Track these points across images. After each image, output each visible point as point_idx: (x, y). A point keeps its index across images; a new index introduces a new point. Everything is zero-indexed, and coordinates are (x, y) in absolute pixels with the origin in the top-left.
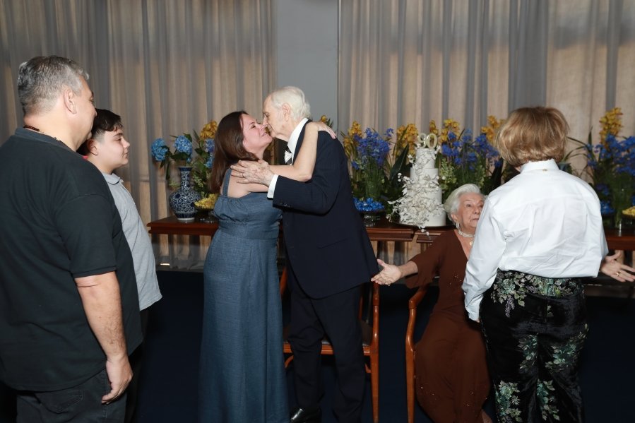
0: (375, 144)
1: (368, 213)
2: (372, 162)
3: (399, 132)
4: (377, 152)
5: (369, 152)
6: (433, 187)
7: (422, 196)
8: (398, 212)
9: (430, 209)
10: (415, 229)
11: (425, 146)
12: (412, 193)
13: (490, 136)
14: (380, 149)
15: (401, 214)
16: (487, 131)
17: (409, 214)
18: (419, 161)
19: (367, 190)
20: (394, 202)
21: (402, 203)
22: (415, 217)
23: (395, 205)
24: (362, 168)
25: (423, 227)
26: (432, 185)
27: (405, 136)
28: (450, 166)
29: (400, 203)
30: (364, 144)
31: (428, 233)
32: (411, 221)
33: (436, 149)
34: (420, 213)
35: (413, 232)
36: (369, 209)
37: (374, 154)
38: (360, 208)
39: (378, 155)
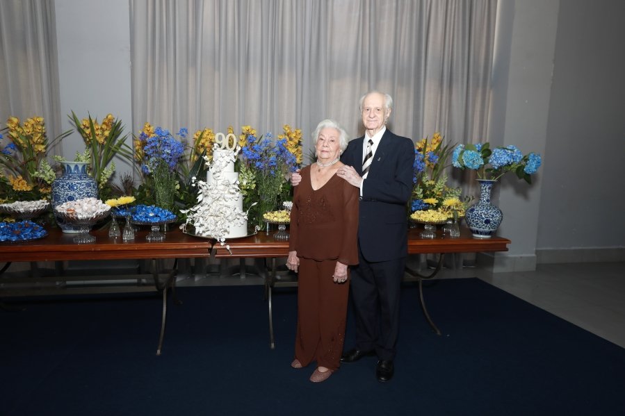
0: (166, 144)
1: (155, 224)
2: (161, 165)
3: (196, 137)
4: (168, 153)
5: (159, 153)
6: (233, 194)
7: (221, 203)
8: (193, 221)
9: (230, 218)
10: (214, 241)
11: (223, 147)
12: (208, 200)
13: (286, 145)
14: (172, 150)
15: (196, 224)
17: (206, 225)
18: (217, 163)
19: (157, 196)
20: (187, 211)
21: (198, 211)
22: (212, 228)
23: (189, 213)
24: (150, 171)
25: (223, 240)
26: (233, 191)
27: (202, 141)
28: (249, 172)
29: (196, 212)
30: (153, 144)
31: (228, 247)
32: (208, 233)
33: (235, 150)
34: (219, 223)
35: (211, 246)
36: (157, 220)
37: (165, 155)
38: (144, 219)
39: (169, 157)
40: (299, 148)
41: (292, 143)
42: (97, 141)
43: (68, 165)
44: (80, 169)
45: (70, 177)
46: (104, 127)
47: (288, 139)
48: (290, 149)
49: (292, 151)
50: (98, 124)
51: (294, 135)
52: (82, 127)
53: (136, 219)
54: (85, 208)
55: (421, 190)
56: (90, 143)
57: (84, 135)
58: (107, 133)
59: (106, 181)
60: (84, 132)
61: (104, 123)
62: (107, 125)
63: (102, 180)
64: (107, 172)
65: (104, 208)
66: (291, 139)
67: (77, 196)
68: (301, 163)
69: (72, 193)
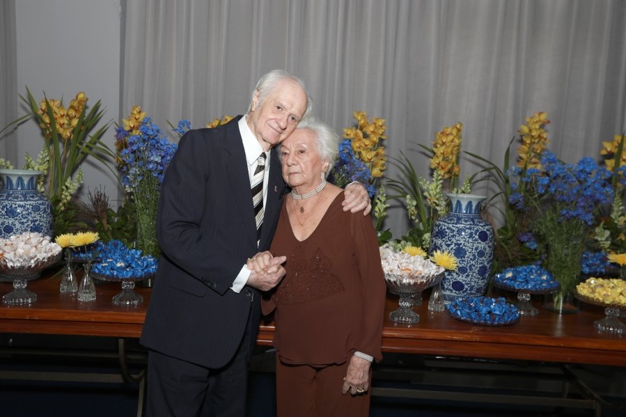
4: (156, 162)
5: (144, 161)
13: (358, 145)
14: (163, 158)
16: (352, 136)
19: (139, 230)
30: (135, 148)
36: (128, 274)
37: (151, 166)
38: (108, 273)
39: (160, 168)
40: (381, 151)
41: (367, 142)
42: (60, 136)
43: (8, 178)
44: (26, 182)
45: (9, 195)
46: (72, 113)
47: (361, 134)
48: (364, 153)
49: (367, 155)
50: (63, 108)
51: (371, 129)
52: (40, 112)
53: (97, 271)
54: (20, 251)
55: (607, 233)
56: (51, 137)
57: (43, 125)
58: (75, 122)
59: (69, 198)
60: (43, 121)
61: (72, 107)
62: (76, 111)
63: (63, 196)
64: (72, 184)
65: (51, 250)
66: (366, 136)
67: (18, 225)
68: (383, 177)
69: (10, 221)
